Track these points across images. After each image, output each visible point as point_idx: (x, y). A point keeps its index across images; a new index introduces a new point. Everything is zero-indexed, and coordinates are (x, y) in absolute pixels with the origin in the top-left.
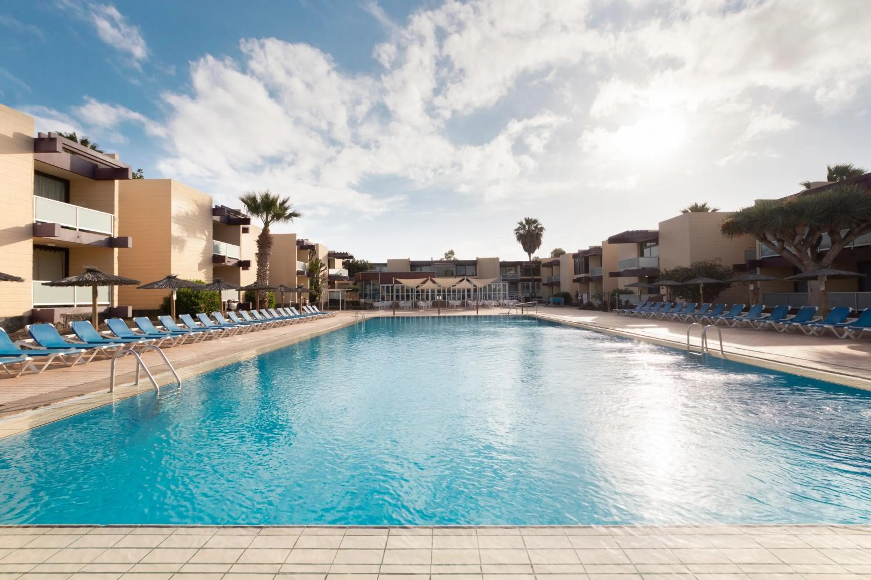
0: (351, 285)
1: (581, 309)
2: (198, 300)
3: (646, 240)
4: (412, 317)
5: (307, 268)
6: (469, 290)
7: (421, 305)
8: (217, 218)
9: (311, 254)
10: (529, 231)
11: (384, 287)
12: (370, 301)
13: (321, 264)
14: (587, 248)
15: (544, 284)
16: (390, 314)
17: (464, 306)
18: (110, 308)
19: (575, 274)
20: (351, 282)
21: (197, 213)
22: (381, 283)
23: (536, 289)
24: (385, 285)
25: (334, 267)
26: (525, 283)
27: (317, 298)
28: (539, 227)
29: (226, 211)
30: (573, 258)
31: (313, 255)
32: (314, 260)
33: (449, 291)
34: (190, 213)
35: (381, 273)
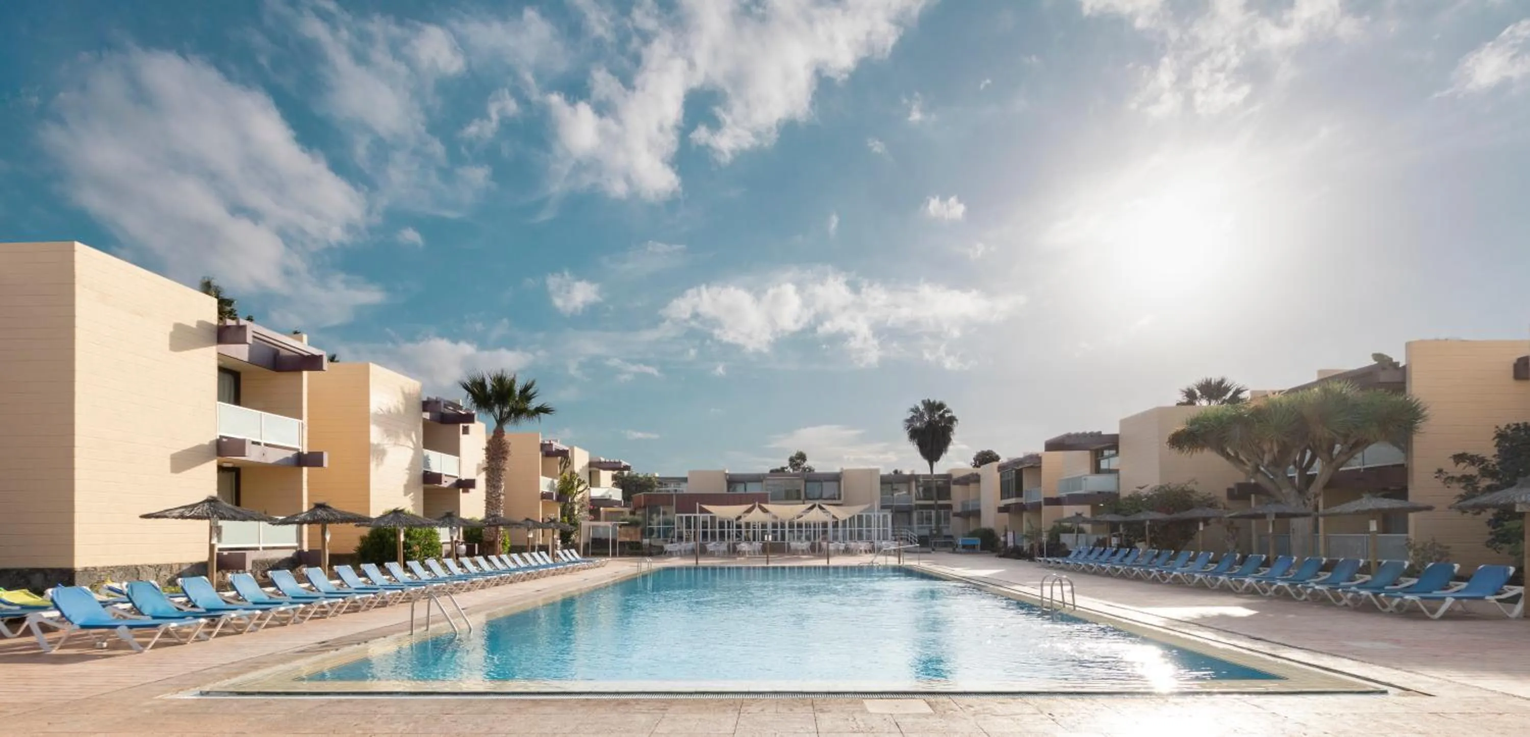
0: (628, 516)
1: (1000, 556)
2: (410, 539)
3: (1102, 446)
4: (729, 568)
5: (556, 486)
6: (825, 525)
7: (744, 549)
8: (427, 415)
9: (563, 465)
10: (930, 423)
11: (681, 518)
12: (658, 542)
13: (579, 480)
14: (1021, 456)
15: (956, 515)
16: (691, 562)
17: (815, 550)
18: (299, 551)
19: (1002, 498)
20: (627, 510)
21: (401, 408)
22: (677, 512)
23: (943, 521)
24: (684, 515)
25: (598, 485)
26: (924, 511)
27: (573, 537)
28: (947, 415)
29: (442, 404)
30: (999, 471)
31: (565, 467)
32: (567, 474)
33: (791, 525)
34: (393, 410)
35: (677, 495)
